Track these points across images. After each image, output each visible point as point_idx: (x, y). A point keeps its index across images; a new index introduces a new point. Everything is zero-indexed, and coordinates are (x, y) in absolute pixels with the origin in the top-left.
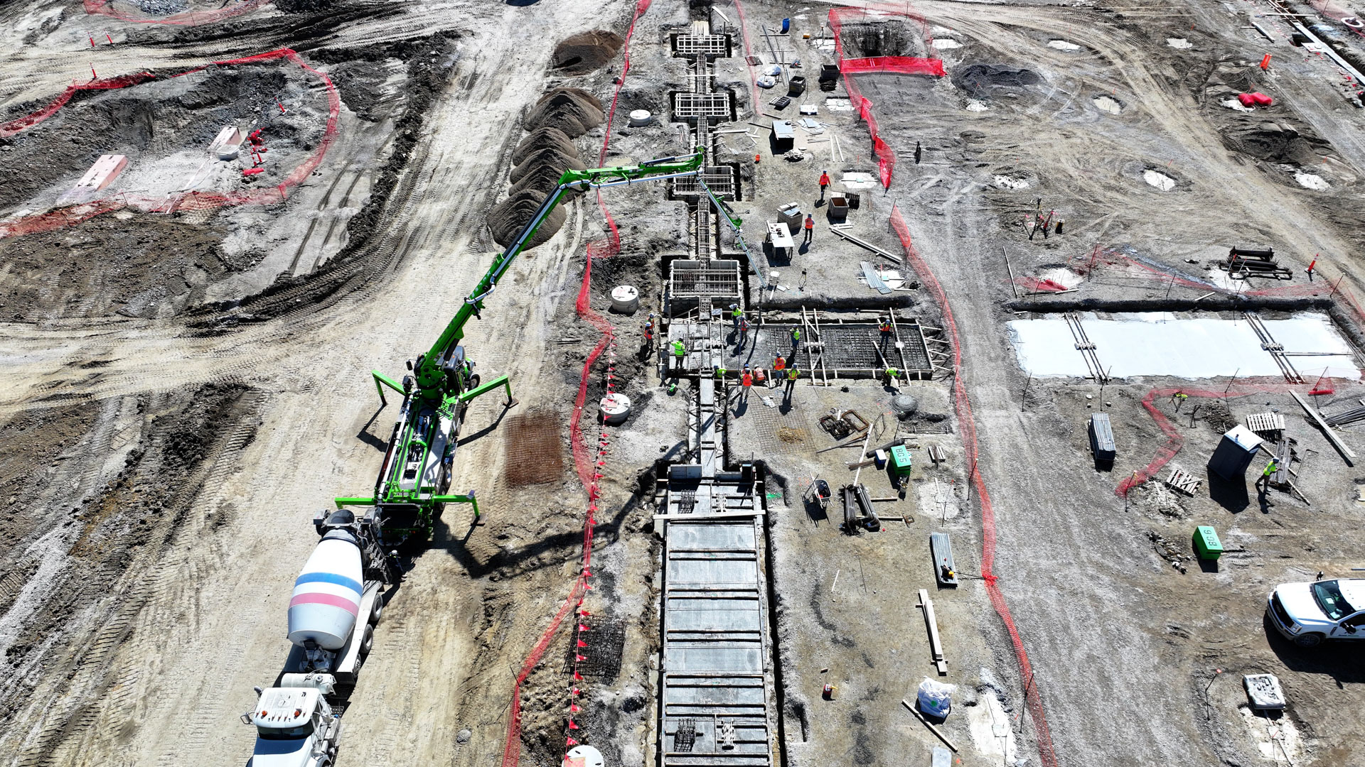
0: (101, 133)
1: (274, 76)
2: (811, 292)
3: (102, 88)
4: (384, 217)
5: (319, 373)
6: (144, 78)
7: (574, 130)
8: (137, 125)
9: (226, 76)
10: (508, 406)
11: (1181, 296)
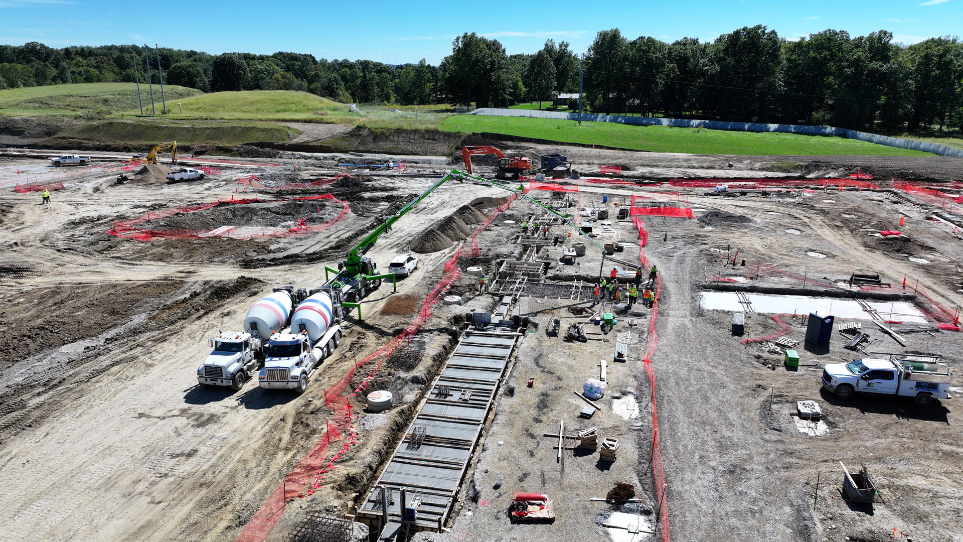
0: (227, 219)
1: (321, 204)
2: (581, 274)
3: (235, 203)
6: (257, 201)
7: (470, 222)
8: (245, 218)
9: (296, 204)
10: (393, 294)
11: (813, 288)
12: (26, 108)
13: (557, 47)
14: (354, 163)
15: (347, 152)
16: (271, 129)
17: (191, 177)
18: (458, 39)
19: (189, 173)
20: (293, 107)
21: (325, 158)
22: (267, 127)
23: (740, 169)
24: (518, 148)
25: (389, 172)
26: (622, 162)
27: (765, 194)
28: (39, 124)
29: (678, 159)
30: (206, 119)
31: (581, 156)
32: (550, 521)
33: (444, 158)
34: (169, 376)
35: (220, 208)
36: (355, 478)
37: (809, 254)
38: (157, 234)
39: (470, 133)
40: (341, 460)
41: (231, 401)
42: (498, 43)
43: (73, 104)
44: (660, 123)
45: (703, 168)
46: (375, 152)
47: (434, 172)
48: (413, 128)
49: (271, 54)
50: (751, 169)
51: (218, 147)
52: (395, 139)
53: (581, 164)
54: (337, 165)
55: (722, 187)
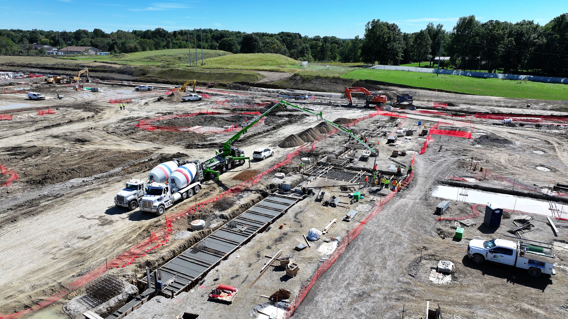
0: (201, 122)
1: (251, 117)
2: (367, 167)
3: (207, 114)
6: (219, 113)
8: (210, 122)
10: (247, 169)
11: (520, 191)
12: (144, 61)
13: (435, 27)
14: (289, 95)
15: (286, 89)
16: (249, 75)
17: (195, 99)
18: (369, 23)
19: (193, 97)
20: (270, 63)
21: (273, 92)
22: (248, 73)
23: (535, 109)
24: (386, 89)
25: (304, 101)
26: (451, 101)
27: (538, 126)
28: (140, 70)
29: (491, 100)
30: (219, 69)
31: (425, 96)
32: (228, 303)
33: (340, 94)
34: (108, 199)
35: (199, 116)
36: (150, 262)
37: (539, 168)
38: (161, 128)
39: (359, 80)
40: (150, 253)
41: (125, 215)
42: (396, 25)
43: (165, 60)
44: (496, 77)
45: (507, 107)
46: (302, 89)
47: (330, 102)
48: (326, 76)
49: (277, 33)
50: (544, 109)
51: (220, 84)
52: (314, 82)
53: (423, 101)
54: (278, 96)
55: (509, 120)
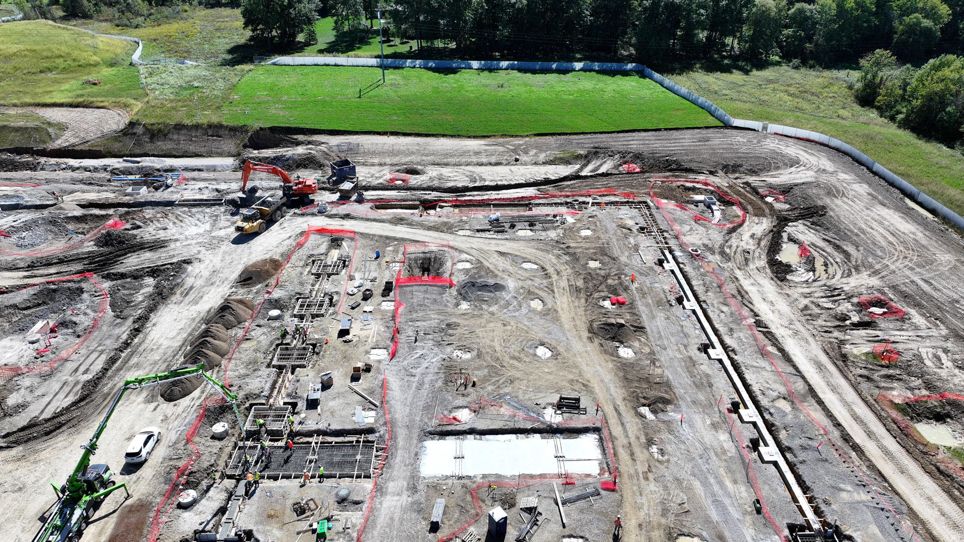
1: (78, 289)
2: (322, 426)
4: (105, 381)
5: (30, 480)
7: (229, 325)
9: (49, 289)
10: (126, 499)
11: (522, 425)
15: (120, 158)
16: (27, 128)
21: (96, 168)
22: (21, 124)
23: (525, 164)
24: (309, 143)
26: (414, 160)
29: (469, 150)
31: (374, 153)
33: (231, 160)
39: (258, 127)
44: (469, 67)
45: (491, 164)
46: (153, 155)
48: (194, 122)
50: (536, 165)
52: (175, 137)
53: (373, 166)
54: (112, 180)
